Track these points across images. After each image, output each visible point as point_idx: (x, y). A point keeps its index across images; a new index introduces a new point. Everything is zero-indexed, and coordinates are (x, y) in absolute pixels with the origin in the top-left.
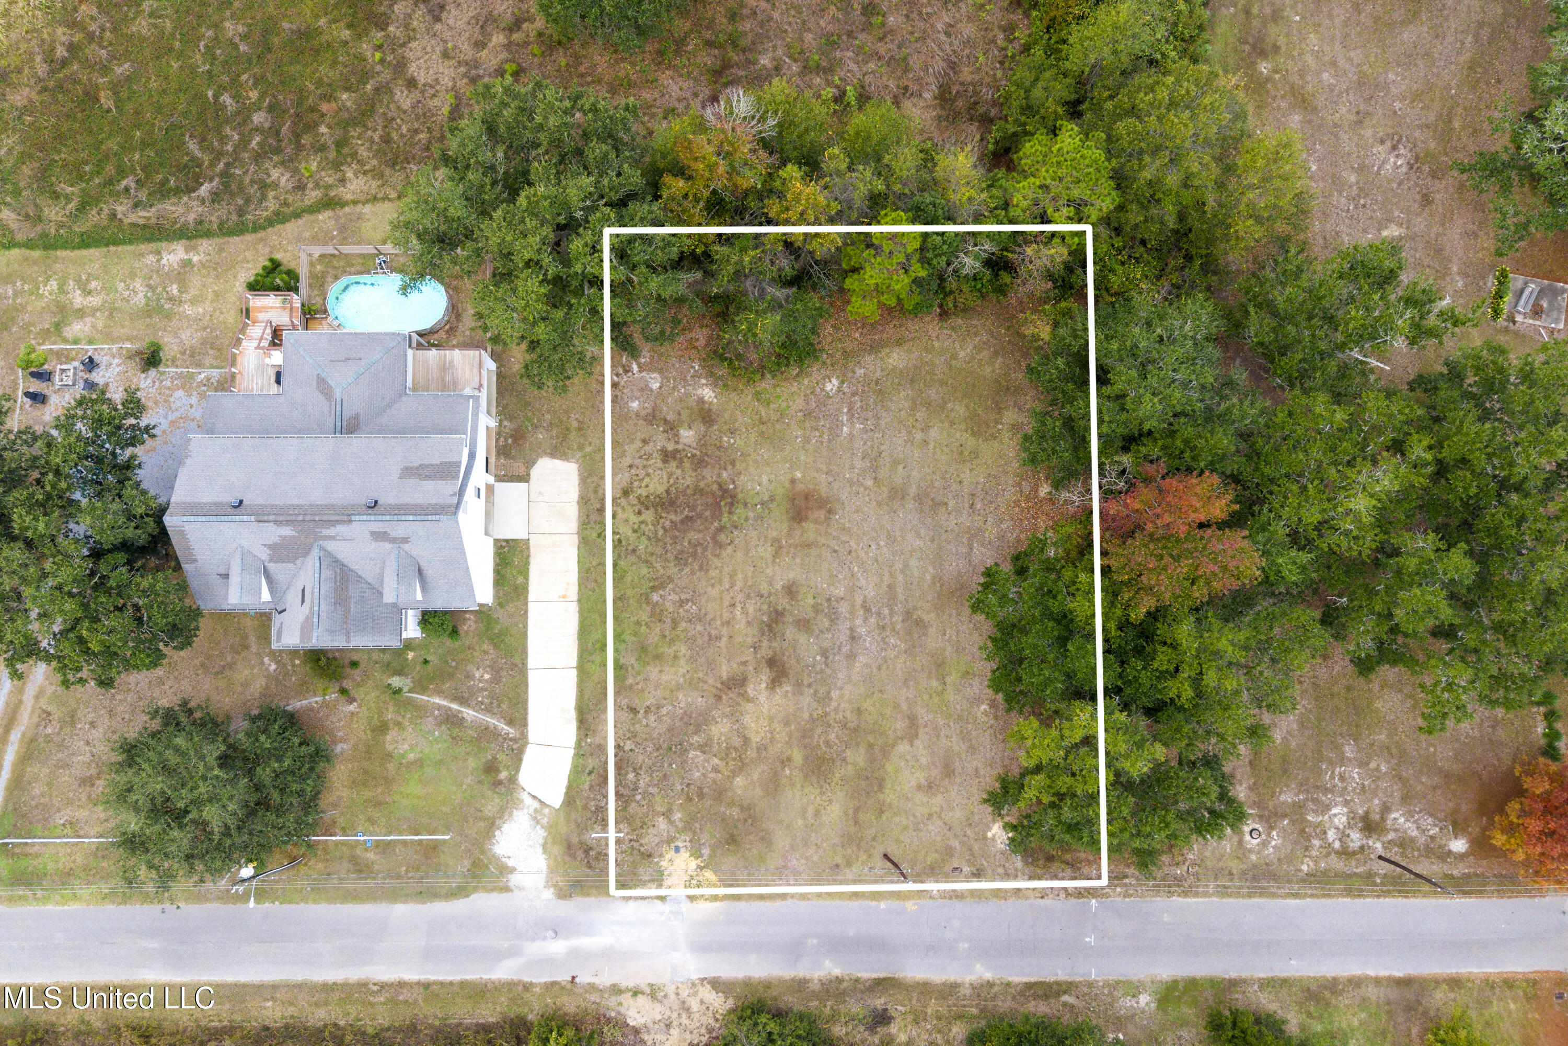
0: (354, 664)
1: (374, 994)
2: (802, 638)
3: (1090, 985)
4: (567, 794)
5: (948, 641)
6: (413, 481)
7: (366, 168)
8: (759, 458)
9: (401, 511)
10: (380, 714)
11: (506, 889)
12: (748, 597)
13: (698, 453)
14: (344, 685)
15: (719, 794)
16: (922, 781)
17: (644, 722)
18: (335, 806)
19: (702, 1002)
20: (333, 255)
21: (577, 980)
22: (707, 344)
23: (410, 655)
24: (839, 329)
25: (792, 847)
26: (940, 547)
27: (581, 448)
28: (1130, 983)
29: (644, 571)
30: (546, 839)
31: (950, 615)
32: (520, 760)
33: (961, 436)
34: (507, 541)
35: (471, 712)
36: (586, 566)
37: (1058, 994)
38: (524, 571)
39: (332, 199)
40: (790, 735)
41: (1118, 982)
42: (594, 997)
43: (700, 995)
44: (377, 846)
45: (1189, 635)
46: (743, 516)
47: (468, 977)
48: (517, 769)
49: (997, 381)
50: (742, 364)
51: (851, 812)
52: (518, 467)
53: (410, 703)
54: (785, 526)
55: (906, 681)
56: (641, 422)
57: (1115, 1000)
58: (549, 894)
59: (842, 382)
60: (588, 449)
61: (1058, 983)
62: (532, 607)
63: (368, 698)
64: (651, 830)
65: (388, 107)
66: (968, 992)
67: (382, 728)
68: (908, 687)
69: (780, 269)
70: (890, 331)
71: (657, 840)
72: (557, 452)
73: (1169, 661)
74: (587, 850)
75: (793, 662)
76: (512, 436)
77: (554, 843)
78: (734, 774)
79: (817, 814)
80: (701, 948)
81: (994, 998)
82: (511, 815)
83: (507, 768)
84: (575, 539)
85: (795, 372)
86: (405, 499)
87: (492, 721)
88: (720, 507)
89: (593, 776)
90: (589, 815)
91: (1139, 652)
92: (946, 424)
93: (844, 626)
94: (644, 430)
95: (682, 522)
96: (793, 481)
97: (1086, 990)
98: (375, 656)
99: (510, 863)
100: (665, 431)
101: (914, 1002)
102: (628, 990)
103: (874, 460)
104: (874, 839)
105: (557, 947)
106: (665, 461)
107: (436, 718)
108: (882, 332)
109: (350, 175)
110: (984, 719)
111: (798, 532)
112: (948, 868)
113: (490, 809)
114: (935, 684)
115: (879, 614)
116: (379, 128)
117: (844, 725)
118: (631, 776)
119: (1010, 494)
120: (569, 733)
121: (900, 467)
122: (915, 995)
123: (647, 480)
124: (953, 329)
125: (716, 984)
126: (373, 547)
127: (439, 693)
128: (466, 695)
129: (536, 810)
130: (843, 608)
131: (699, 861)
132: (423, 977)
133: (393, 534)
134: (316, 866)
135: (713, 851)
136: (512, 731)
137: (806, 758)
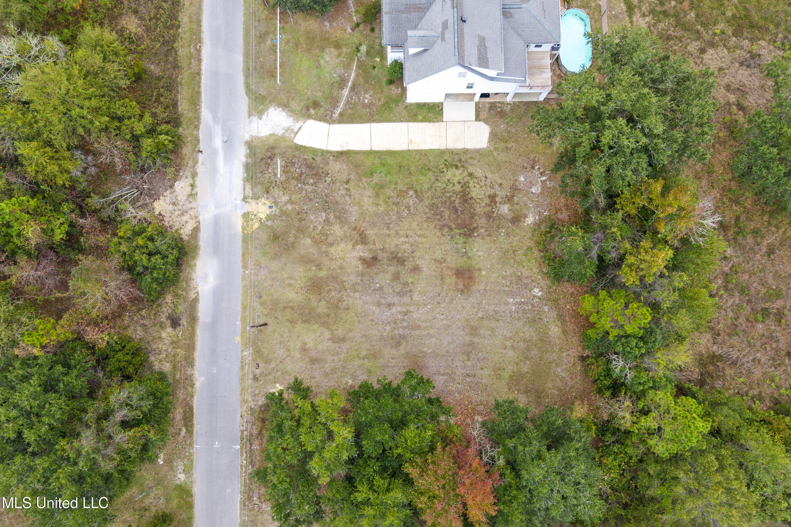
0: (373, 30)
1: (195, 47)
2: (389, 276)
3: (191, 445)
4: (302, 146)
5: (388, 361)
6: (477, 42)
7: (652, 28)
8: (493, 250)
9: (460, 35)
10: (346, 45)
11: (250, 115)
12: (412, 245)
13: (495, 215)
14: (362, 25)
15: (301, 230)
16: (308, 346)
17: (341, 188)
18: (296, 23)
19: (187, 222)
20: (601, 12)
21: (200, 154)
22: (559, 219)
23: (378, 59)
24: (571, 296)
25: (272, 271)
26: (443, 356)
27: (496, 149)
28: (192, 468)
29: (426, 186)
30: (277, 135)
31: (403, 362)
32: (320, 120)
33: (510, 369)
34: (442, 109)
35: (346, 93)
36: (429, 155)
37: (186, 426)
38: (425, 120)
39: (633, 10)
40: (334, 270)
41: (192, 461)
42: (190, 163)
43: (190, 221)
44: (274, 46)
45: (395, 498)
46: (458, 242)
47: (203, 96)
48: (315, 119)
49: (544, 391)
50: (548, 239)
51: (291, 304)
52: (484, 115)
53: (351, 60)
54: (453, 265)
55: (365, 336)
56: (512, 182)
57: (182, 459)
58: (247, 137)
59: (539, 298)
60: (495, 153)
61: (192, 426)
62: (404, 125)
63: (354, 38)
64: (281, 193)
65: (688, 38)
66: (189, 373)
67: (338, 46)
68: (361, 337)
69: (609, 252)
70: (571, 327)
71: (276, 196)
72: (493, 136)
73: (379, 486)
74: (270, 158)
75: (375, 271)
76: (502, 111)
77: (275, 140)
78: (312, 238)
79: (290, 285)
80: (216, 221)
81: (185, 388)
82: (291, 116)
83: (316, 113)
84: (443, 147)
85: (544, 270)
86: (466, 37)
87: (342, 105)
88: (463, 228)
89: (311, 160)
90: (290, 159)
91: (384, 469)
92: (517, 360)
93: (396, 300)
94: (507, 185)
95: (455, 207)
96: (480, 270)
97: (188, 442)
98: (377, 41)
99: (264, 117)
100: (507, 196)
101: (184, 341)
102: (194, 181)
103: (494, 317)
104: (276, 318)
105: (218, 143)
106: (489, 196)
107: (343, 74)
108: (571, 322)
109: (647, 19)
110: (344, 382)
111: (450, 273)
112: (259, 361)
113: (294, 105)
114: (364, 353)
115: (403, 320)
116: (676, 34)
117: (340, 300)
118: (311, 181)
119: (476, 398)
120: (335, 147)
121: (489, 332)
122: (188, 342)
123: (478, 186)
124: (574, 364)
125: (196, 230)
126: (439, 23)
127: (357, 76)
128: (356, 90)
129: (293, 129)
130: (406, 299)
131: (264, 219)
132: (203, 72)
133: (447, 32)
134: (263, 14)
135: (271, 227)
136: (336, 115)
137: (321, 278)
